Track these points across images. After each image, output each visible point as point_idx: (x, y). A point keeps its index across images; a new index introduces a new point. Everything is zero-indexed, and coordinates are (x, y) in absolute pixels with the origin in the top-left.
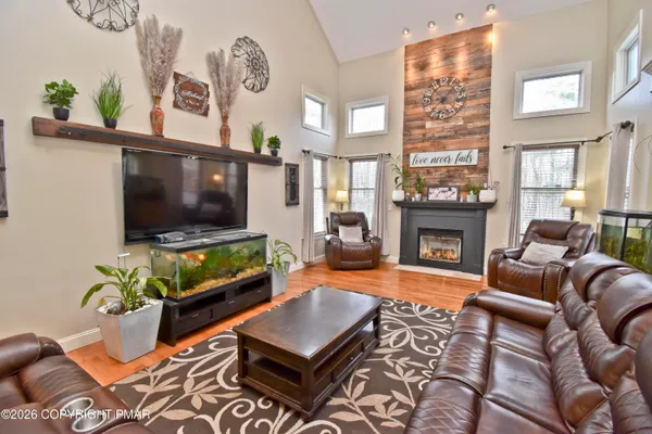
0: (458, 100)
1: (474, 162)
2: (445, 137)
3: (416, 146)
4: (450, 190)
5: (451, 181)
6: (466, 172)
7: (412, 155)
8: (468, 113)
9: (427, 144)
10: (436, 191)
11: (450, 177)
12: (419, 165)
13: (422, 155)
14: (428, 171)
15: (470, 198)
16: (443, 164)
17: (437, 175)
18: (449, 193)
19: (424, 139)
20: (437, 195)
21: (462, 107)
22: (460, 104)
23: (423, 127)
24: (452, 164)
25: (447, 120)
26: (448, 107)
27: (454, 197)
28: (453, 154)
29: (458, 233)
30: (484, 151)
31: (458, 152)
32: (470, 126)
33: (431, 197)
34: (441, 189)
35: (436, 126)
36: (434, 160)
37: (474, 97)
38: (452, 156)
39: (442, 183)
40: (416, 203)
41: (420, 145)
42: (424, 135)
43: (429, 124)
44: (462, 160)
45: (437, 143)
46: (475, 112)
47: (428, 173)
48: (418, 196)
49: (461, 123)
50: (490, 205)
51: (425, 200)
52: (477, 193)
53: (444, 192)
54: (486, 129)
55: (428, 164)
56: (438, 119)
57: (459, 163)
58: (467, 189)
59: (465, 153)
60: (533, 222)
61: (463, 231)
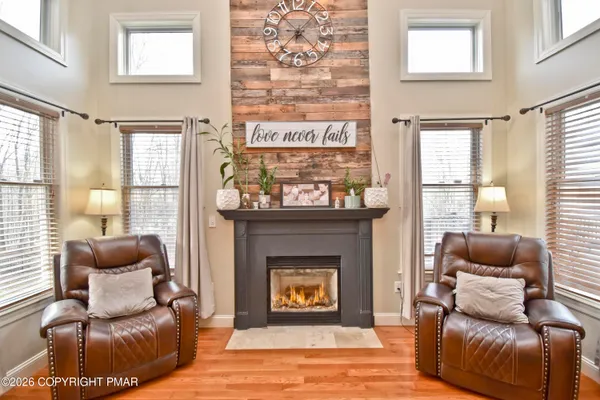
0: (323, 39)
1: (351, 143)
2: (304, 99)
3: (255, 109)
4: (317, 188)
5: (318, 174)
6: (339, 158)
7: (250, 126)
8: (336, 63)
9: (273, 108)
10: (295, 190)
11: (315, 166)
12: (262, 144)
13: (267, 127)
14: (279, 153)
15: (351, 203)
16: (303, 144)
17: (293, 162)
18: (317, 193)
19: (269, 98)
21: (327, 51)
22: (325, 45)
23: (267, 77)
24: (318, 143)
25: (305, 70)
26: (306, 48)
27: (325, 200)
28: (320, 128)
29: (332, 261)
30: (364, 125)
31: (326, 124)
32: (342, 83)
33: (287, 201)
34: (302, 187)
35: (287, 77)
36: (288, 136)
37: (345, 38)
38: (317, 131)
39: (303, 177)
40: (261, 213)
41: (263, 108)
42: (269, 91)
43: (276, 74)
44: (333, 137)
45: (291, 107)
46: (346, 62)
47: (279, 158)
48: (264, 199)
49: (328, 77)
50: (380, 212)
51: (276, 208)
52: (360, 194)
53: (307, 191)
54: (365, 90)
55: (279, 143)
56: (291, 66)
57: (330, 144)
58: (345, 188)
59: (337, 127)
60: (447, 236)
61: (339, 257)
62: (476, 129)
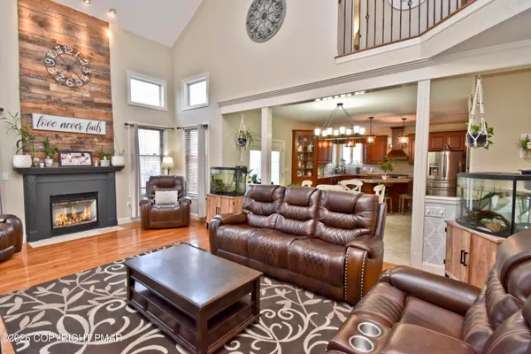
0: (85, 74)
1: (103, 132)
2: (74, 105)
3: (38, 106)
4: (83, 155)
5: (84, 148)
6: (96, 140)
7: (36, 117)
8: (93, 89)
9: (51, 107)
10: (69, 156)
11: (81, 143)
12: (45, 128)
13: (47, 118)
14: (57, 135)
15: (104, 163)
16: (74, 130)
17: (67, 140)
18: (83, 158)
19: (49, 100)
20: (69, 160)
21: (87, 82)
22: (86, 78)
23: (47, 88)
24: (83, 131)
25: (74, 88)
26: (74, 76)
27: (88, 162)
28: (84, 123)
29: (93, 195)
30: (110, 124)
31: (88, 121)
32: (96, 100)
33: (64, 163)
34: (73, 154)
35: (61, 90)
36: (64, 125)
37: (97, 76)
39: (73, 149)
40: (46, 168)
41: (44, 106)
42: (49, 97)
43: (53, 87)
44: (92, 128)
45: (66, 108)
46: (99, 89)
47: (57, 137)
48: (50, 162)
49: (88, 96)
50: (120, 168)
51: (56, 165)
52: (110, 159)
53: (77, 157)
54: (110, 106)
55: (57, 128)
56: (64, 84)
57: (90, 132)
58: (100, 156)
59: (95, 123)
60: (152, 178)
61: (97, 193)
62: (162, 131)
